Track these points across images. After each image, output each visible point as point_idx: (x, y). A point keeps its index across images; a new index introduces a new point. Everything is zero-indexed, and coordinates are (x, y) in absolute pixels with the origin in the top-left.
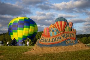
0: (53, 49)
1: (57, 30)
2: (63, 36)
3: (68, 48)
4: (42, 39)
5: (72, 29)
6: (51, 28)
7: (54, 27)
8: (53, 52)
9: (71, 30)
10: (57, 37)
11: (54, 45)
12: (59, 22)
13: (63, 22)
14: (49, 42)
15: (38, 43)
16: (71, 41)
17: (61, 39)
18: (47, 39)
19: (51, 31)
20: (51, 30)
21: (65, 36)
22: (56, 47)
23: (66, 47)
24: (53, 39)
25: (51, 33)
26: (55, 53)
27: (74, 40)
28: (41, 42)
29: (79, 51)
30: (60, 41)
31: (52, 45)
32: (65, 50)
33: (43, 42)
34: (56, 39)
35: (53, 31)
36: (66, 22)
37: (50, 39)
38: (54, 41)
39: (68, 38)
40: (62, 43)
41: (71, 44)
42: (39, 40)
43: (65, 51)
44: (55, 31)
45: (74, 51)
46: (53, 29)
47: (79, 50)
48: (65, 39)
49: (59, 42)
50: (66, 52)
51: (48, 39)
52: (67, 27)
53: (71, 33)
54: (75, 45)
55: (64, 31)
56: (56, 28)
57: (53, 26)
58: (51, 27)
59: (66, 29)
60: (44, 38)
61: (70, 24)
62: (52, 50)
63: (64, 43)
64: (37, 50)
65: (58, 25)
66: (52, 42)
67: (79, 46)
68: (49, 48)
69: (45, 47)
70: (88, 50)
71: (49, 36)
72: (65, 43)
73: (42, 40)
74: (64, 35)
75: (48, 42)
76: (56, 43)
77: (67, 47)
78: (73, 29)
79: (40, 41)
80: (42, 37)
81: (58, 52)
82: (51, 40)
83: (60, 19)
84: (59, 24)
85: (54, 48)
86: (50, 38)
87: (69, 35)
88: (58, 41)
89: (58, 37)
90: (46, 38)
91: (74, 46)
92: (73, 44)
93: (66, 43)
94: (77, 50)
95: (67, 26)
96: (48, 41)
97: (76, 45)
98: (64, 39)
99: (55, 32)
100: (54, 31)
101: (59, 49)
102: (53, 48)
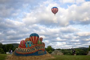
2: (36, 48)
10: (31, 48)
12: (33, 37)
15: (15, 53)
16: (42, 51)
17: (34, 50)
24: (28, 50)
27: (44, 51)
31: (28, 54)
33: (19, 52)
34: (31, 50)
35: (28, 43)
39: (39, 49)
40: (35, 53)
51: (24, 49)
53: (42, 46)
55: (37, 44)
57: (28, 39)
65: (32, 39)
66: (27, 52)
68: (25, 57)
73: (19, 50)
77: (39, 56)
78: (43, 43)
79: (17, 51)
80: (18, 48)
83: (34, 35)
85: (29, 57)
86: (25, 49)
88: (32, 51)
92: (43, 54)
93: (39, 53)
97: (45, 55)
98: (37, 50)
99: (30, 45)
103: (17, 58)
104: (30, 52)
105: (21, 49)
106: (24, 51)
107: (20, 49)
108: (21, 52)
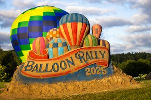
0: (55, 88)
1: (65, 45)
2: (80, 58)
3: (92, 85)
4: (27, 66)
5: (99, 41)
6: (51, 39)
7: (58, 36)
8: (54, 95)
9: (99, 44)
10: (64, 60)
11: (57, 78)
12: (69, 25)
13: (79, 26)
14: (46, 71)
15: (20, 75)
16: (97, 68)
17: (73, 64)
18: (41, 65)
19: (51, 46)
20: (51, 43)
21: (85, 57)
22: (63, 85)
23: (85, 84)
24: (56, 66)
25: (50, 50)
26: (60, 97)
27: (104, 67)
28: (27, 72)
29: (117, 92)
30: (72, 69)
31: (54, 79)
32: (83, 90)
33: (30, 73)
34: (63, 65)
35: (56, 45)
36: (86, 24)
37: (47, 65)
38: (58, 69)
39: (90, 61)
40: (76, 74)
41: (97, 77)
42: (22, 67)
43: (83, 93)
44: (60, 45)
45: (105, 93)
46: (55, 40)
47: (117, 89)
48: (84, 63)
49: (70, 71)
50: (85, 95)
51: (44, 64)
52: (89, 36)
53: (98, 50)
54: (107, 79)
55: (82, 46)
56: (62, 39)
57: (55, 33)
58: (51, 36)
59: (86, 41)
60: (34, 63)
61: (96, 30)
62: (53, 92)
63: (81, 74)
64: (15, 91)
66: (53, 73)
67: (116, 81)
68: (46, 86)
69: (37, 84)
70: (137, 89)
71: (44, 58)
72: (85, 74)
73: (28, 68)
74: (81, 55)
75: (44, 72)
76: (62, 74)
77: (89, 82)
78: (103, 41)
79: (23, 69)
81: (67, 96)
82: (50, 68)
83: (72, 18)
84: (70, 30)
85: (59, 86)
86: (47, 63)
87: (94, 56)
88: (68, 69)
89: (67, 60)
90: (38, 63)
91: (104, 81)
94: (112, 89)
95: (88, 33)
96: (42, 70)
97: (110, 78)
98: (81, 65)
99: (59, 49)
100: (58, 47)
101: (70, 87)
102: (54, 85)
103: (25, 90)
104: (61, 71)
105: (36, 63)
106: (44, 68)
107: (31, 64)
108: (35, 74)
